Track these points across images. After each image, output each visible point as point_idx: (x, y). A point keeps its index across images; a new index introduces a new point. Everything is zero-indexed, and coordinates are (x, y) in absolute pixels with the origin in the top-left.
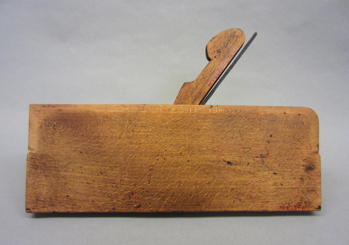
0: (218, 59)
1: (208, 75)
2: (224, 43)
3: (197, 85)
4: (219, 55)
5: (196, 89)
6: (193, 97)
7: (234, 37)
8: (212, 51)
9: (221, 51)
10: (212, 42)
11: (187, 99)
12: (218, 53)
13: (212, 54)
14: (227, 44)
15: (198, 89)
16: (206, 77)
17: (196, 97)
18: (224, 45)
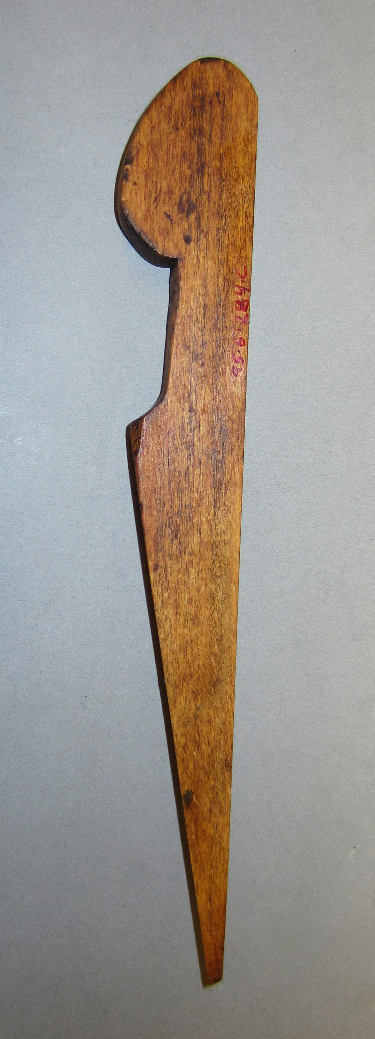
0: (204, 240)
1: (207, 333)
2: (184, 156)
3: (187, 405)
4: (198, 218)
5: (194, 424)
6: (204, 459)
7: (208, 108)
8: (159, 221)
9: (194, 197)
10: (135, 184)
11: (185, 486)
12: (188, 217)
13: (166, 233)
14: (200, 152)
15: (202, 418)
16: (204, 344)
17: (215, 451)
18: (189, 167)
